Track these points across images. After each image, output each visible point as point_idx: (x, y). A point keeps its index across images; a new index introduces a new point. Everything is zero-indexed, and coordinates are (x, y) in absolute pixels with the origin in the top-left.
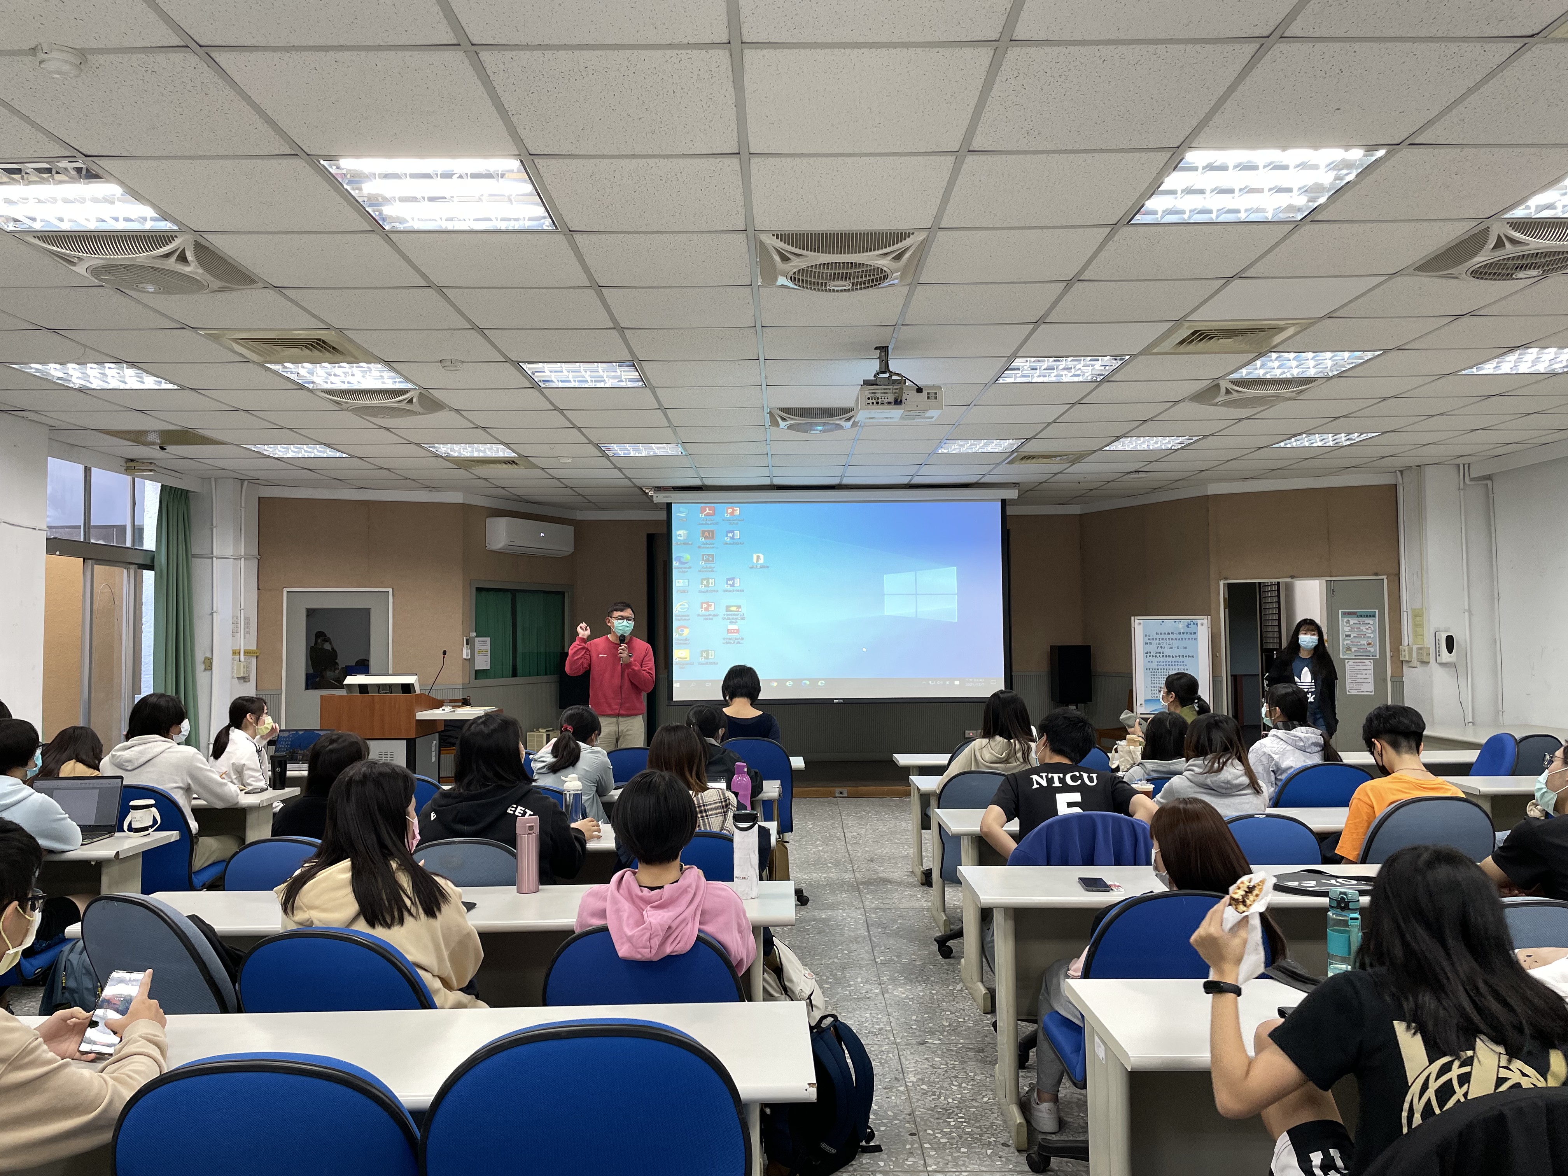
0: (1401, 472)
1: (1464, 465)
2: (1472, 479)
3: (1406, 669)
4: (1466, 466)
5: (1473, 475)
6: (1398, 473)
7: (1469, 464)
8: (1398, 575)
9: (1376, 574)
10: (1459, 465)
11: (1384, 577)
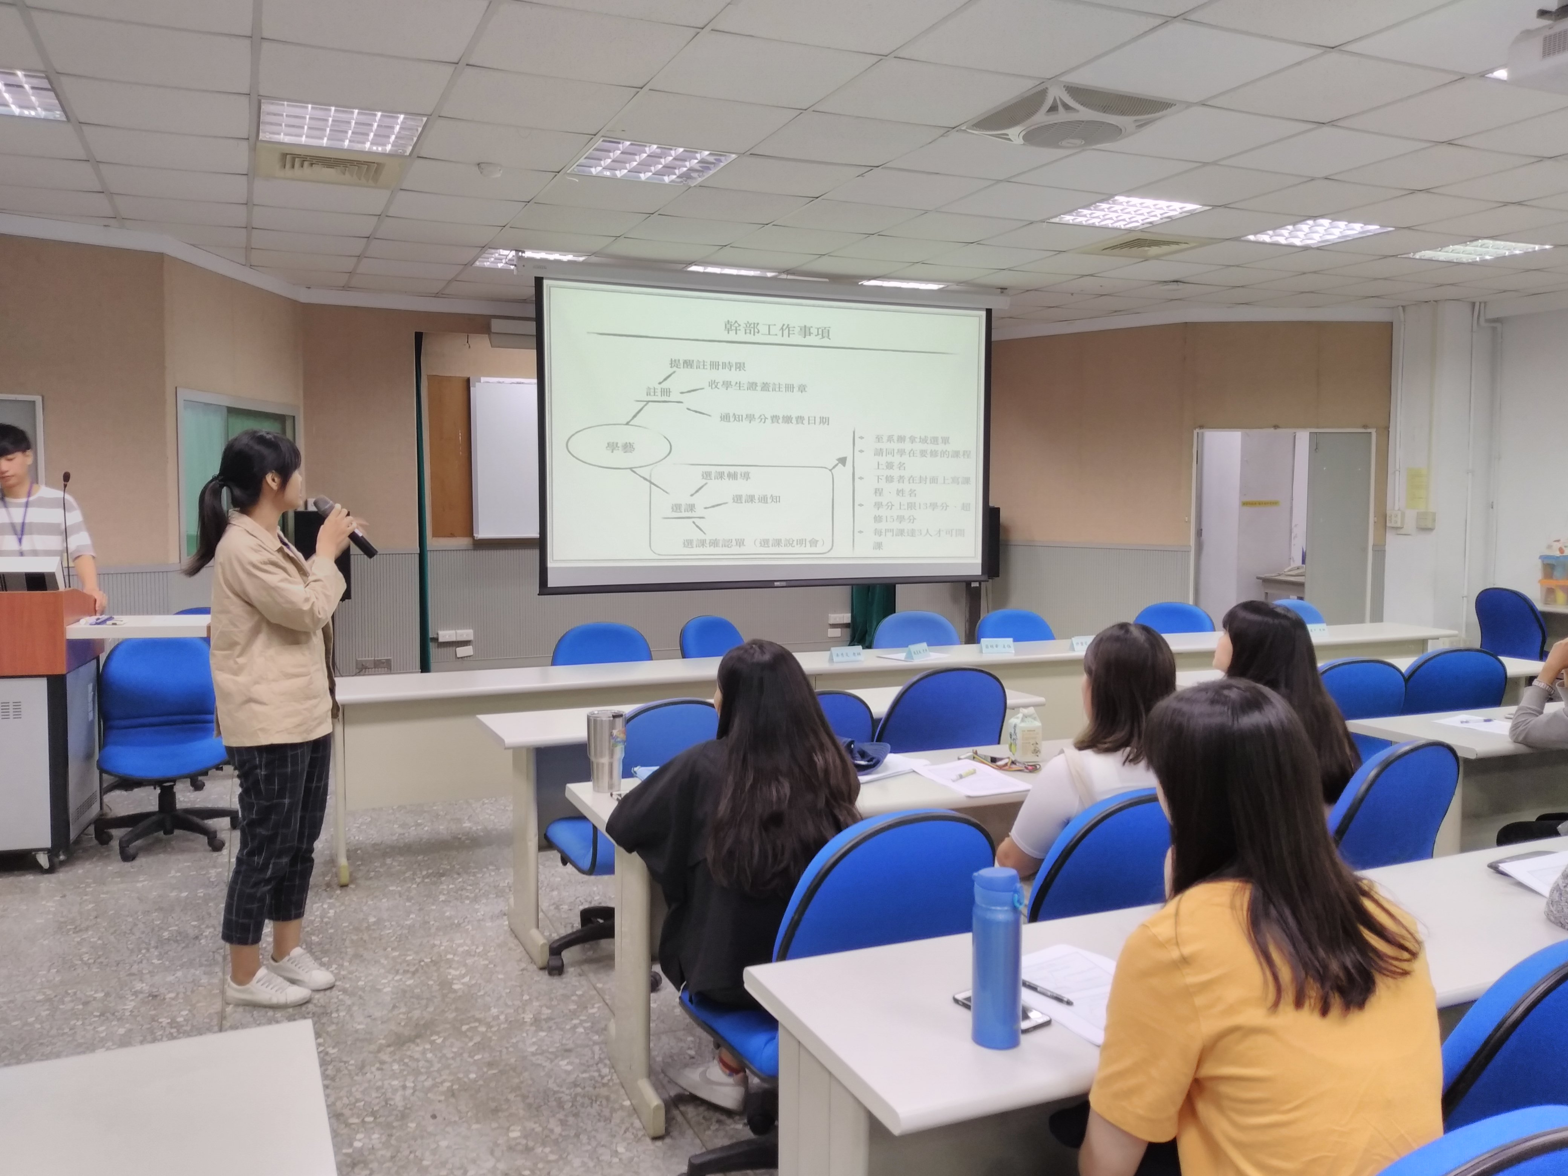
0: (1404, 307)
1: (1480, 303)
2: (1487, 321)
3: (1390, 537)
4: (1483, 305)
5: (1490, 316)
6: (1401, 308)
7: (1485, 303)
8: (1387, 428)
9: (1365, 427)
10: (1474, 304)
11: (1373, 431)
